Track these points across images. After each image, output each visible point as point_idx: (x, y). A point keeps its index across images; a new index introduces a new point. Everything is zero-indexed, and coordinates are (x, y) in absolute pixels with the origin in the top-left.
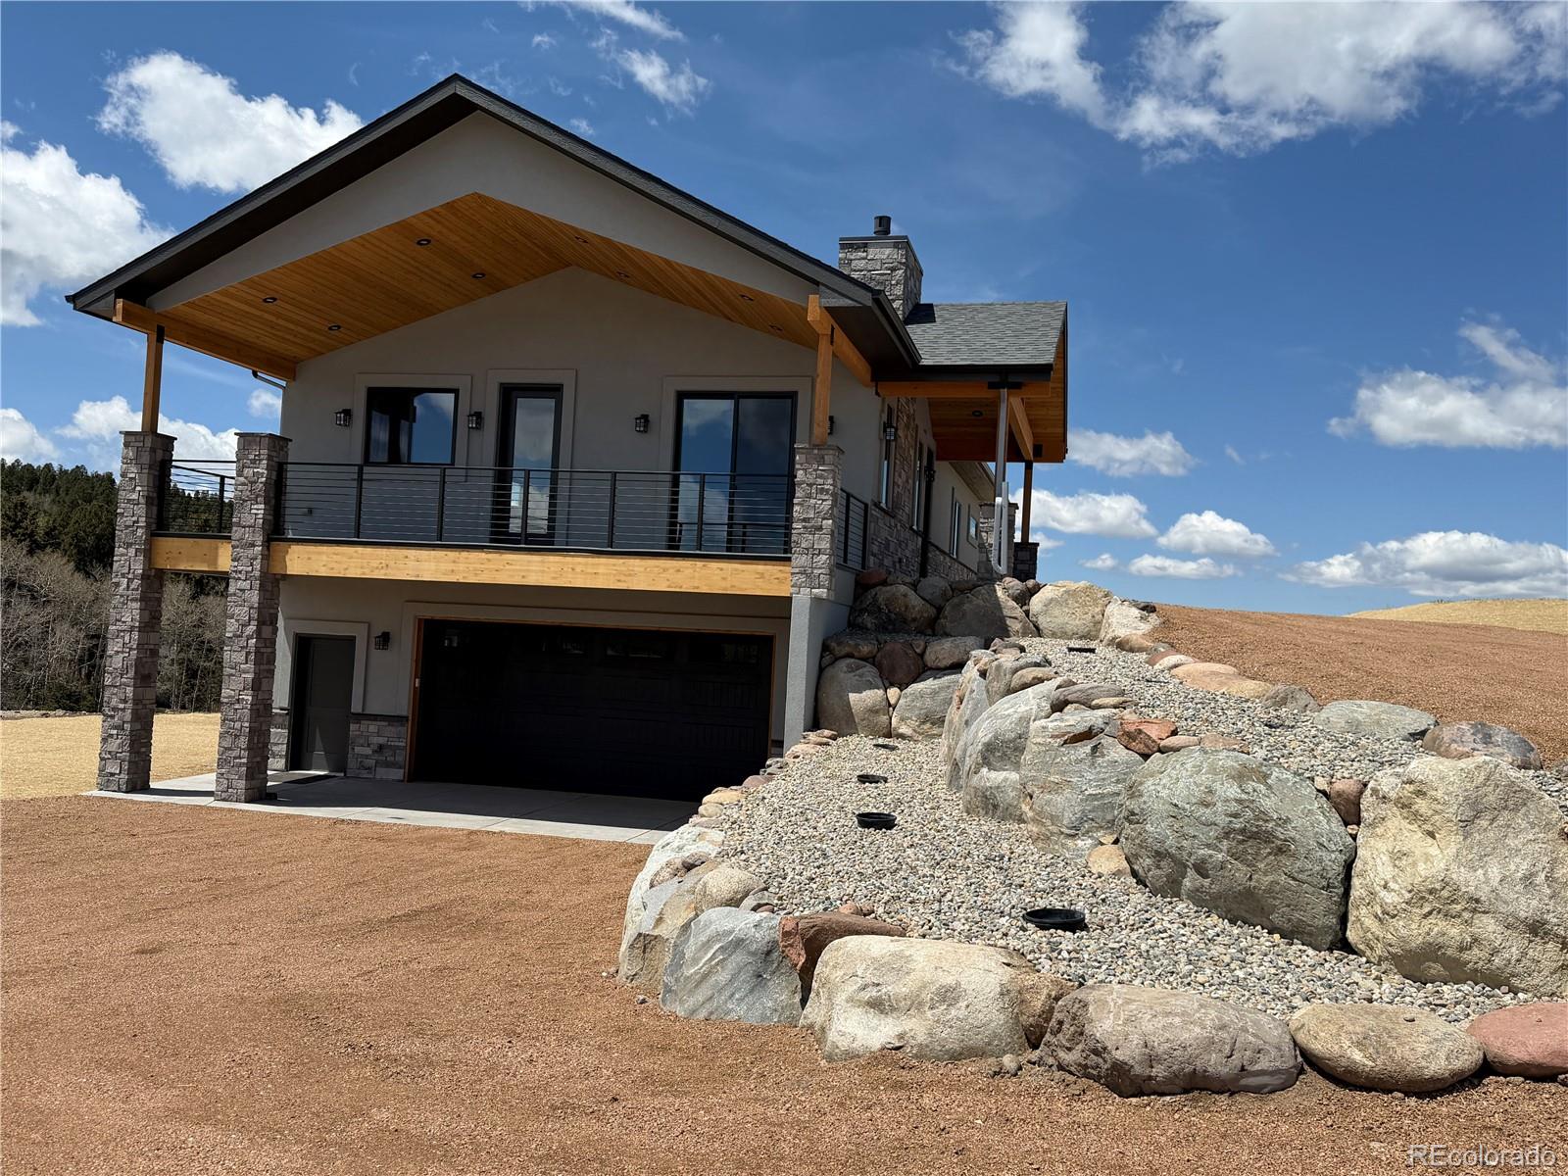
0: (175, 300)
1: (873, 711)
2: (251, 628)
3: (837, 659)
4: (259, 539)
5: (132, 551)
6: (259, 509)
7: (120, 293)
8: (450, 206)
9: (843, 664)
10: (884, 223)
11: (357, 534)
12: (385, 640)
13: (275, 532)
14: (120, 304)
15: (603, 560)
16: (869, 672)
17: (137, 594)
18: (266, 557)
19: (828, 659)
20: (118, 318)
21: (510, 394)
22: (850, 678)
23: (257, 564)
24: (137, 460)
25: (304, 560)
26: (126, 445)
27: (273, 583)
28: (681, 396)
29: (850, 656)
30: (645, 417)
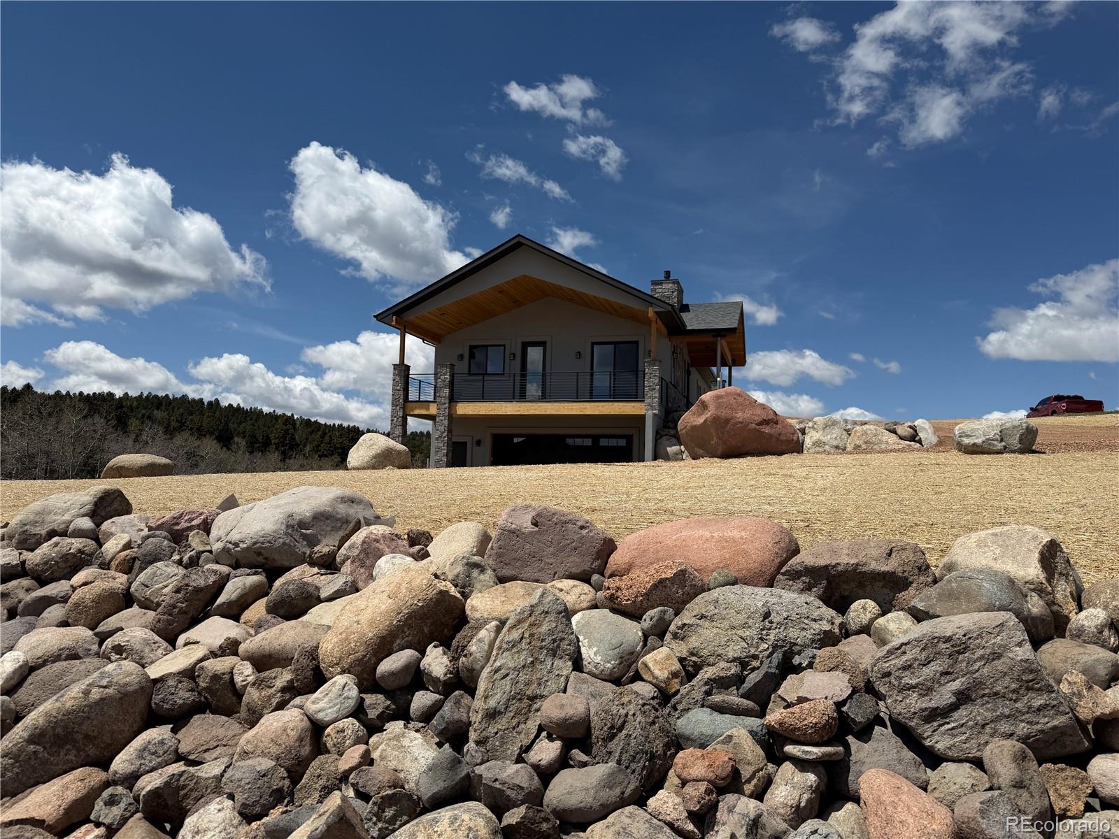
0: (411, 316)
1: (676, 454)
2: (445, 434)
3: (662, 436)
4: (447, 401)
5: (398, 408)
6: (447, 391)
7: (394, 314)
8: (514, 280)
9: (664, 438)
10: (668, 274)
11: (483, 397)
12: (479, 443)
13: (453, 399)
14: (394, 318)
15: (575, 404)
16: (674, 440)
17: (401, 423)
18: (450, 408)
19: (658, 437)
20: (394, 323)
21: (525, 346)
22: (668, 442)
23: (447, 411)
24: (399, 375)
25: (464, 409)
26: (394, 369)
27: (451, 417)
28: (593, 344)
29: (667, 435)
30: (579, 352)
